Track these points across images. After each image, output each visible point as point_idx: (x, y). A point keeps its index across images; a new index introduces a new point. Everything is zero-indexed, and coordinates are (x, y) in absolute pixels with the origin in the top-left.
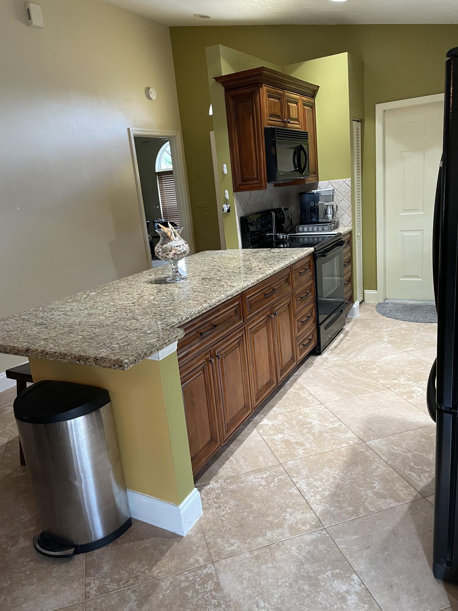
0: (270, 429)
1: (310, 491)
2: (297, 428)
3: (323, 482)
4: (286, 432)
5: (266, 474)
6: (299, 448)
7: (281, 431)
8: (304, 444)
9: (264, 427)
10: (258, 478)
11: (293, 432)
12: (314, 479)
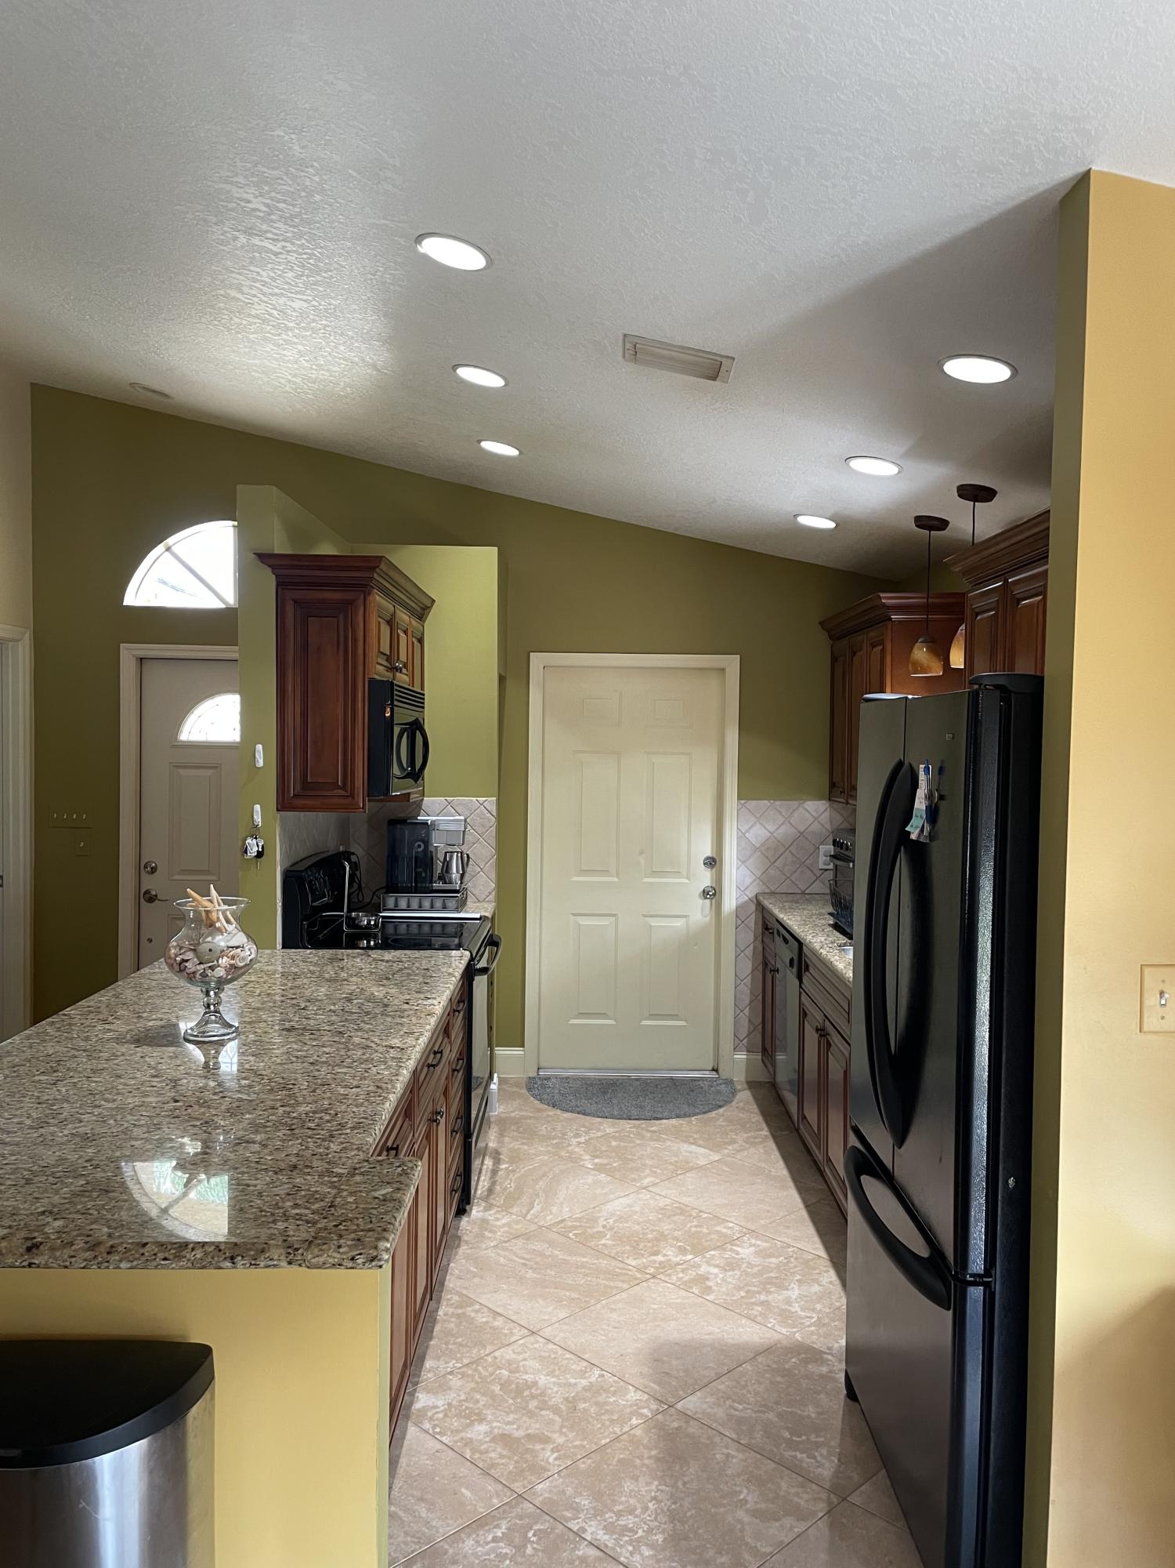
0: (446, 1415)
1: (622, 1543)
2: (511, 1401)
3: (636, 1516)
4: (490, 1417)
5: (500, 1528)
6: (543, 1449)
7: (477, 1414)
8: (549, 1438)
9: (429, 1414)
10: (487, 1543)
11: (508, 1413)
12: (614, 1513)
